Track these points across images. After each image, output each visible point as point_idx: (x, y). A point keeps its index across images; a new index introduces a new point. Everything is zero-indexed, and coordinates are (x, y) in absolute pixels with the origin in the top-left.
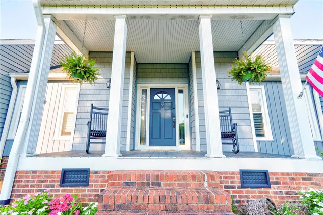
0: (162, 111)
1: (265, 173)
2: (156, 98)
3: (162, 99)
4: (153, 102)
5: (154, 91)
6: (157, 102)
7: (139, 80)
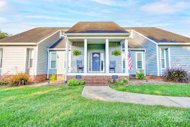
0: (96, 60)
1: (117, 76)
2: (94, 56)
3: (96, 56)
4: (93, 58)
5: (93, 54)
6: (94, 57)
7: (89, 50)
